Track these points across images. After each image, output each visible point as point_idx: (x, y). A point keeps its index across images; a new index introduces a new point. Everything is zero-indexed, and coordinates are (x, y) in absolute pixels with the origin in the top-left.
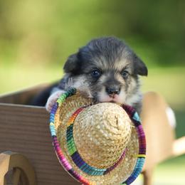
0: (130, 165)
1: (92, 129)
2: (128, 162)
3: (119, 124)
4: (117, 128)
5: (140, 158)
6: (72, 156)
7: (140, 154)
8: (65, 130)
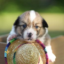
1: (20, 55)
8: (13, 54)
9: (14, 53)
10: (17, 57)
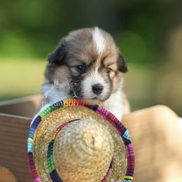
1: (68, 147)
3: (96, 145)
4: (93, 149)
5: (127, 179)
6: (51, 174)
7: (127, 175)
8: (47, 145)
9: (48, 142)
10: (60, 152)
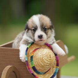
0: (53, 70)
2: (52, 69)
5: (57, 68)
6: (32, 67)
7: (56, 66)
10: (37, 60)
